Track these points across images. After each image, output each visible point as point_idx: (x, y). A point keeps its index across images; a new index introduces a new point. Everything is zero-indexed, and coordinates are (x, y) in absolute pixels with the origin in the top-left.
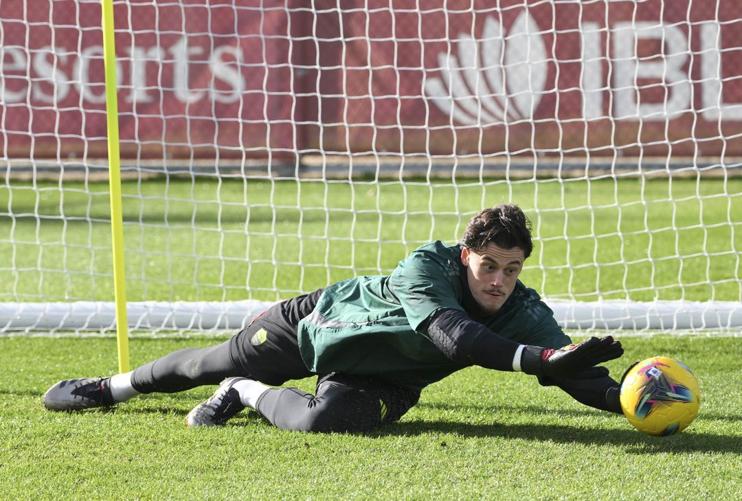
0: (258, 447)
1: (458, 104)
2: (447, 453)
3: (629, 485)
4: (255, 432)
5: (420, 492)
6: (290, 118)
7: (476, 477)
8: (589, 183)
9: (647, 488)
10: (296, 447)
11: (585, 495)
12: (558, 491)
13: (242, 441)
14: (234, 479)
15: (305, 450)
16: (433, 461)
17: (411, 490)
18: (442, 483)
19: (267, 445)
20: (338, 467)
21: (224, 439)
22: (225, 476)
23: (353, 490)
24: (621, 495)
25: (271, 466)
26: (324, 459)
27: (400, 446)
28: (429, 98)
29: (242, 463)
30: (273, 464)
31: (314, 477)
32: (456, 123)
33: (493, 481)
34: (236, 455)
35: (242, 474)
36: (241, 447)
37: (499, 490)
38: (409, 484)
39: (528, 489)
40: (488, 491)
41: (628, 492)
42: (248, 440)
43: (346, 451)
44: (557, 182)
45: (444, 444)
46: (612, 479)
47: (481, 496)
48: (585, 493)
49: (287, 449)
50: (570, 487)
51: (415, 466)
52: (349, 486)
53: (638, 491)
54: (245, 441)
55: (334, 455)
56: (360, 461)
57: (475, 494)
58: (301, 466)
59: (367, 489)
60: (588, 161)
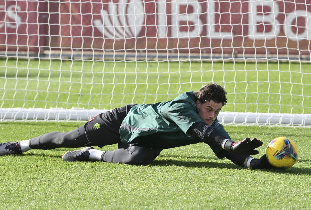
0: (17, 167)
1: (107, 29)
2: (94, 170)
3: (166, 184)
4: (17, 161)
5: (82, 186)
6: (37, 33)
7: (105, 180)
8: (158, 63)
9: (174, 186)
10: (33, 167)
11: (148, 188)
12: (137, 186)
13: (11, 164)
14: (6, 179)
15: (36, 168)
16: (88, 173)
17: (78, 185)
18: (91, 182)
19: (21, 166)
20: (49, 175)
21: (4, 163)
22: (3, 178)
23: (54, 185)
24: (163, 188)
25: (22, 174)
26: (43, 172)
27: (75, 167)
28: (95, 26)
29: (11, 173)
30: (23, 174)
31: (39, 179)
32: (105, 37)
33: (111, 182)
34: (8, 170)
35: (10, 178)
36: (10, 167)
37: (114, 185)
38: (78, 183)
39: (125, 185)
40: (109, 186)
41: (166, 187)
42: (13, 164)
43: (53, 169)
44: (145, 62)
45: (93, 167)
46: (160, 182)
47: (106, 187)
48: (148, 187)
49: (29, 168)
50: (142, 184)
51: (80, 175)
52: (53, 183)
53: (170, 187)
54: (12, 164)
55: (48, 170)
56: (58, 173)
57: (104, 187)
58: (34, 175)
59: (60, 184)
60: (157, 54)
